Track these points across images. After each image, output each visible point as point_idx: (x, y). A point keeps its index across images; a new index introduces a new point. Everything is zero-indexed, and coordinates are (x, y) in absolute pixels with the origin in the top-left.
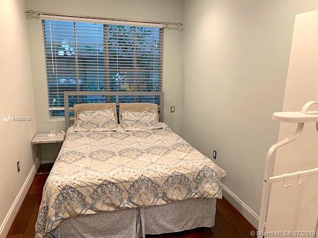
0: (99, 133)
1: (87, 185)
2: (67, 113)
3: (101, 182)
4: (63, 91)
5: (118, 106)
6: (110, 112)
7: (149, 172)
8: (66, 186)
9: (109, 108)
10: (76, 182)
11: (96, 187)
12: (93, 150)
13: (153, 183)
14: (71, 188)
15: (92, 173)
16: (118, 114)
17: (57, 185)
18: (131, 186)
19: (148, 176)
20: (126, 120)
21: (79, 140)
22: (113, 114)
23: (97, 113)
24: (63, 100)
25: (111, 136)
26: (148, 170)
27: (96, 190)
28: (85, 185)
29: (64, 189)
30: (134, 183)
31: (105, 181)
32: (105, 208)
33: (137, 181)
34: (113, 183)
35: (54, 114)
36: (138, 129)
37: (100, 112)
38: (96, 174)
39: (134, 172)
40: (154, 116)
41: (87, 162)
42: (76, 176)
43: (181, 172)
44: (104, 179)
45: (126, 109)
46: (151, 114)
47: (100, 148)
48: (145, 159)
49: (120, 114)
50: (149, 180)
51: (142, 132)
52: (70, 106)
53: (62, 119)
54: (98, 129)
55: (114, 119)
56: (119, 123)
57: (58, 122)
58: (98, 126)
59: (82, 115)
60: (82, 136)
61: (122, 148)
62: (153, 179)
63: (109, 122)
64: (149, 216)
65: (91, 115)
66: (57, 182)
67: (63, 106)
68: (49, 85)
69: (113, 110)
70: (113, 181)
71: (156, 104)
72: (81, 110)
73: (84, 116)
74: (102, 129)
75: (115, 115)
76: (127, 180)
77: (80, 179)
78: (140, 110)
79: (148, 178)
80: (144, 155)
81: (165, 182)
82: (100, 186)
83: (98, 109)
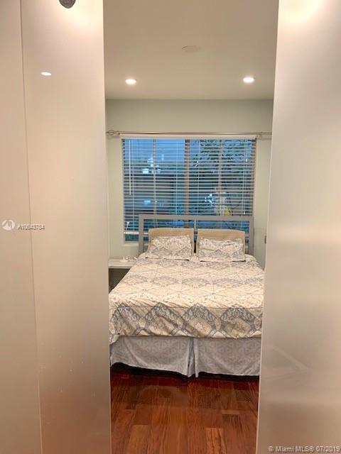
0: (169, 261)
1: (142, 305)
2: (141, 238)
3: (154, 304)
4: (138, 214)
5: (196, 233)
6: (186, 238)
7: (206, 301)
8: (123, 303)
9: (186, 235)
10: (132, 301)
11: (149, 309)
12: (157, 276)
13: (209, 313)
14: (126, 306)
15: (149, 294)
16: (195, 242)
17: (114, 301)
18: (186, 313)
19: (204, 305)
20: (204, 249)
21: (147, 266)
22: (189, 241)
23: (172, 239)
24: (138, 223)
25: (182, 265)
26: (206, 299)
27: (150, 312)
28: (139, 305)
29: (120, 306)
30: (189, 310)
31: (159, 303)
32: (158, 332)
33: (191, 308)
34: (167, 307)
35: (129, 238)
36: (216, 260)
37: (175, 238)
38: (152, 296)
39: (189, 299)
40: (239, 246)
41: (148, 285)
42: (132, 295)
43: (243, 305)
44: (158, 301)
45: (205, 236)
46: (236, 244)
47: (166, 275)
48: (208, 289)
49: (197, 241)
50: (205, 309)
51: (219, 264)
52: (144, 230)
53: (136, 244)
54: (170, 257)
55: (191, 247)
56: (195, 252)
57: (132, 247)
58: (171, 254)
59: (156, 240)
60: (151, 263)
61: (188, 277)
62: (209, 309)
63: (183, 250)
64: (204, 350)
65: (165, 241)
66: (115, 299)
67: (137, 230)
68: (126, 207)
69: (190, 237)
70: (166, 304)
71: (244, 232)
72: (156, 236)
73: (158, 242)
74: (175, 257)
75: (191, 242)
76: (181, 305)
77: (136, 299)
78: (223, 238)
79: (205, 307)
80: (208, 285)
81: (224, 313)
82: (154, 308)
83: (174, 234)
